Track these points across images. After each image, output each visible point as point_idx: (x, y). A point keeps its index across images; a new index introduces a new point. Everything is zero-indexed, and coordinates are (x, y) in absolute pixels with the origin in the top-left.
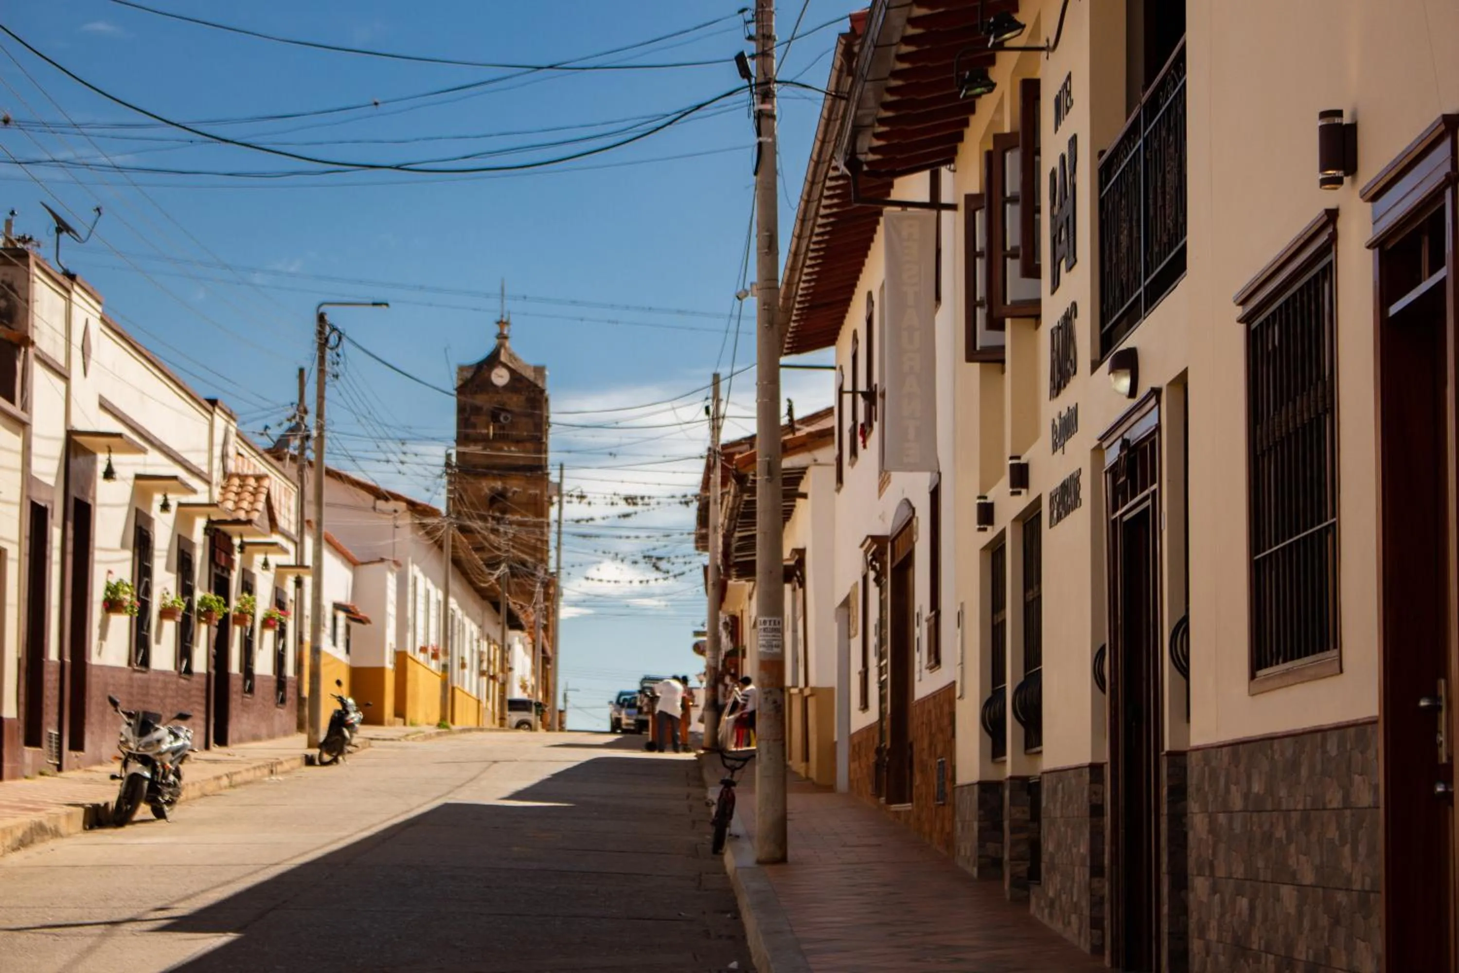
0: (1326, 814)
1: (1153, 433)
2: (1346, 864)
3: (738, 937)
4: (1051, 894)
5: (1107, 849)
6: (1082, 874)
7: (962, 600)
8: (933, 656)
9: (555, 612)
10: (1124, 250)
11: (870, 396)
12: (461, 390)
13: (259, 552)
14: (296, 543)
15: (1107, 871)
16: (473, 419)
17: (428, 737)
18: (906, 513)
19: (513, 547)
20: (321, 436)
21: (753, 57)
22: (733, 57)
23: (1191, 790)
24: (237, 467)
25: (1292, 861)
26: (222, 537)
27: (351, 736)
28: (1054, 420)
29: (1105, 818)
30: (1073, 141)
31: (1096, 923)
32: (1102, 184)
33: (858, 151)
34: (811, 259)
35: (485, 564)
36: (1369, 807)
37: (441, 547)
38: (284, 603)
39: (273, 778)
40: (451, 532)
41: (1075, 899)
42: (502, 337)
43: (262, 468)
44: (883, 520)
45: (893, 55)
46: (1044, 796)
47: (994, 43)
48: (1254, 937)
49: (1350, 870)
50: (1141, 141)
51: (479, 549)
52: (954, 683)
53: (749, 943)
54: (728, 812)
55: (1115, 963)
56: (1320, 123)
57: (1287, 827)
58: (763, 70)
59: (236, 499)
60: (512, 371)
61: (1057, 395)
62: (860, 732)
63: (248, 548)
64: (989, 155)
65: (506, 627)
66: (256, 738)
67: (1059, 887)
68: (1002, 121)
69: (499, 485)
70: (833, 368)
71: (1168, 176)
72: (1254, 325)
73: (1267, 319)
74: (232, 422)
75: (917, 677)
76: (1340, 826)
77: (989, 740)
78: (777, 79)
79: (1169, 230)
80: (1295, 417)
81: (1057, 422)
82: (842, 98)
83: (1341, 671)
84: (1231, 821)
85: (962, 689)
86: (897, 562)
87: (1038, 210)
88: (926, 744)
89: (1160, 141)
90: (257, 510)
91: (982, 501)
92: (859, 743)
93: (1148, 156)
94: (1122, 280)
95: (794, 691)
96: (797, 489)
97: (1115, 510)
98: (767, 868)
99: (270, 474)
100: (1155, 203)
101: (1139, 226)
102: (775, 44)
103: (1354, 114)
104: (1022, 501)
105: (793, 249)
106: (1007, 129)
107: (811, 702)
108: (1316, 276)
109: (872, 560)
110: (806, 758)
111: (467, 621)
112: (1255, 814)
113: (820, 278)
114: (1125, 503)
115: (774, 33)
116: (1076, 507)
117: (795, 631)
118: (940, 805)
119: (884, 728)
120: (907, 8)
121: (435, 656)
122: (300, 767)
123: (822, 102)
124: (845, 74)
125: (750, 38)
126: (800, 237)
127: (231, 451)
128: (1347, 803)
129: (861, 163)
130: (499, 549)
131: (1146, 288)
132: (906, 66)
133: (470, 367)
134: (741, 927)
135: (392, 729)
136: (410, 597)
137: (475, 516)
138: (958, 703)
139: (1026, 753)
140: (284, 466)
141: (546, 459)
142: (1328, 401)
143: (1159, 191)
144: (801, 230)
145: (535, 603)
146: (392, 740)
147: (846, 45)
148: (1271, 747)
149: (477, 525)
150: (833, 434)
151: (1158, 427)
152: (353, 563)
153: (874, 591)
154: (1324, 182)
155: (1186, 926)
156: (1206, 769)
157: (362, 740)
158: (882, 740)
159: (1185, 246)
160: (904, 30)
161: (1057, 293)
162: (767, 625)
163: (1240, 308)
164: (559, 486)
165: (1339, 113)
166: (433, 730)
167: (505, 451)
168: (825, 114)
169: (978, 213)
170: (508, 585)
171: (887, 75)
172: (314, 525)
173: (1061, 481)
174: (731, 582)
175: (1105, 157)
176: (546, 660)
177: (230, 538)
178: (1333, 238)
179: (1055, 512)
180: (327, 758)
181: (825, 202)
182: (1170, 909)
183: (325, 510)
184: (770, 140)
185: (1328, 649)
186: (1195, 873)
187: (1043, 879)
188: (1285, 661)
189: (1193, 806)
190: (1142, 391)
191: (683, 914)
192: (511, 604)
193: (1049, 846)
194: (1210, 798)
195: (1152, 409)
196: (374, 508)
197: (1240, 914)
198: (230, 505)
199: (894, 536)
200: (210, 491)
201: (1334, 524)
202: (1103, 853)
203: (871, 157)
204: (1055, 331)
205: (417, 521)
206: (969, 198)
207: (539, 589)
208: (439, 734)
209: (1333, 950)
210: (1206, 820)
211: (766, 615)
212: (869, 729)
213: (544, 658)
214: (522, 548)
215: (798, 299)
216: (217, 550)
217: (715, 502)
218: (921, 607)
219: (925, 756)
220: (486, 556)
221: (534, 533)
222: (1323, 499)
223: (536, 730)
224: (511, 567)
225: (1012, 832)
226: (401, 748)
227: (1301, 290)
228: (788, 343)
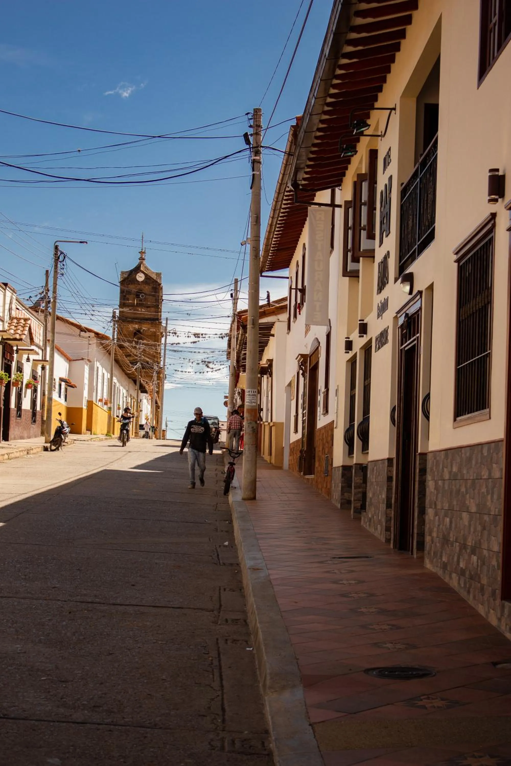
0: (482, 481)
1: (418, 311)
2: (489, 503)
3: (230, 532)
4: (370, 516)
5: (393, 496)
6: (383, 507)
7: (338, 384)
8: (325, 409)
9: (163, 386)
10: (410, 228)
11: (303, 291)
12: (122, 283)
13: (25, 354)
14: (43, 350)
15: (393, 506)
16: (127, 296)
17: (102, 440)
18: (317, 344)
19: (143, 355)
20: (55, 302)
21: (251, 135)
22: (243, 135)
23: (428, 470)
24: (16, 314)
25: (467, 502)
26: (8, 346)
27: (65, 439)
28: (378, 304)
29: (393, 482)
30: (391, 178)
31: (388, 529)
32: (402, 198)
33: (298, 179)
34: (278, 228)
35: (130, 362)
36: (499, 478)
37: (110, 354)
38: (36, 377)
39: (29, 456)
40: (114, 347)
41: (380, 518)
42: (142, 259)
43: (28, 316)
44: (307, 347)
45: (313, 136)
46: (369, 472)
47: (356, 133)
48: (451, 535)
49: (490, 506)
50: (418, 180)
51: (128, 356)
52: (333, 421)
53: (235, 534)
54: (231, 477)
55: (395, 546)
56: (489, 174)
57: (466, 487)
58: (256, 141)
59: (15, 329)
60: (146, 275)
61: (380, 292)
62: (294, 443)
63: (20, 351)
64: (355, 184)
65: (139, 391)
66: (22, 438)
67: (373, 513)
68: (361, 168)
69: (137, 326)
70: (288, 278)
71: (429, 196)
72: (461, 264)
73: (466, 261)
74: (14, 294)
75: (318, 419)
76: (487, 487)
77: (347, 447)
78: (262, 145)
79: (429, 220)
80: (476, 305)
81: (380, 305)
82: (292, 155)
83: (490, 418)
84: (444, 484)
85: (337, 424)
86: (311, 366)
87: (375, 209)
88: (321, 449)
89: (426, 179)
90: (25, 335)
91: (347, 340)
92: (293, 448)
93: (421, 186)
94: (409, 242)
95: (266, 424)
96: (270, 332)
97: (402, 345)
98: (246, 502)
99: (31, 318)
100: (424, 208)
101: (416, 218)
102: (262, 129)
103: (504, 171)
104: (365, 340)
105: (270, 223)
106: (363, 172)
107: (273, 429)
108: (487, 242)
109: (301, 365)
110: (270, 454)
111: (121, 388)
112: (453, 481)
113: (282, 236)
114: (406, 342)
115: (261, 124)
116: (386, 343)
117: (267, 397)
118: (326, 476)
119: (304, 441)
120: (320, 115)
121: (106, 404)
122: (41, 451)
123: (283, 157)
124: (293, 144)
125: (251, 126)
126: (273, 218)
127: (14, 307)
128: (490, 477)
129: (299, 185)
130: (137, 356)
131: (418, 246)
132: (319, 141)
133: (127, 272)
134: (233, 527)
135: (86, 436)
136: (95, 376)
137: (126, 340)
138: (335, 430)
139: (362, 453)
140: (38, 315)
141: (161, 315)
142: (489, 298)
143: (425, 202)
144: (274, 214)
145: (153, 381)
146: (84, 441)
147: (294, 131)
148: (461, 451)
149: (126, 344)
150: (287, 308)
151: (421, 308)
152: (69, 360)
153: (301, 379)
154: (490, 201)
155: (424, 531)
156: (435, 461)
157: (70, 440)
158: (303, 446)
159: (434, 227)
160: (318, 125)
161: (382, 246)
162: (250, 393)
163: (455, 256)
164: (166, 328)
165: (497, 170)
166: (104, 437)
167: (139, 311)
168: (285, 162)
169: (350, 209)
170: (141, 372)
171: (310, 145)
172: (51, 342)
173: (380, 331)
174: (240, 374)
175: (403, 186)
176: (158, 407)
177: (12, 347)
178: (494, 226)
179: (378, 345)
180: (53, 448)
181: (284, 202)
182: (418, 522)
183: (56, 335)
184: (258, 173)
185: (485, 408)
186: (429, 507)
187: (367, 509)
188: (468, 413)
189: (429, 477)
190: (415, 292)
191: (207, 521)
192: (142, 382)
193: (370, 495)
194: (436, 473)
195: (418, 300)
196: (80, 335)
197: (446, 525)
198: (12, 331)
199: (311, 354)
200: (3, 325)
201: (489, 353)
202: (392, 498)
203: (303, 182)
204: (380, 264)
205: (99, 342)
206: (346, 202)
207: (155, 374)
208: (106, 439)
209: (482, 541)
210: (434, 483)
211: (249, 388)
212: (297, 441)
213: (156, 406)
214: (148, 356)
215: (272, 246)
216: (6, 352)
217: (234, 337)
218: (321, 387)
219: (320, 454)
220: (131, 359)
221: (152, 349)
222: (486, 343)
223: (152, 439)
224: (142, 364)
225: (355, 489)
226: (88, 444)
227: (480, 248)
228: (267, 266)
